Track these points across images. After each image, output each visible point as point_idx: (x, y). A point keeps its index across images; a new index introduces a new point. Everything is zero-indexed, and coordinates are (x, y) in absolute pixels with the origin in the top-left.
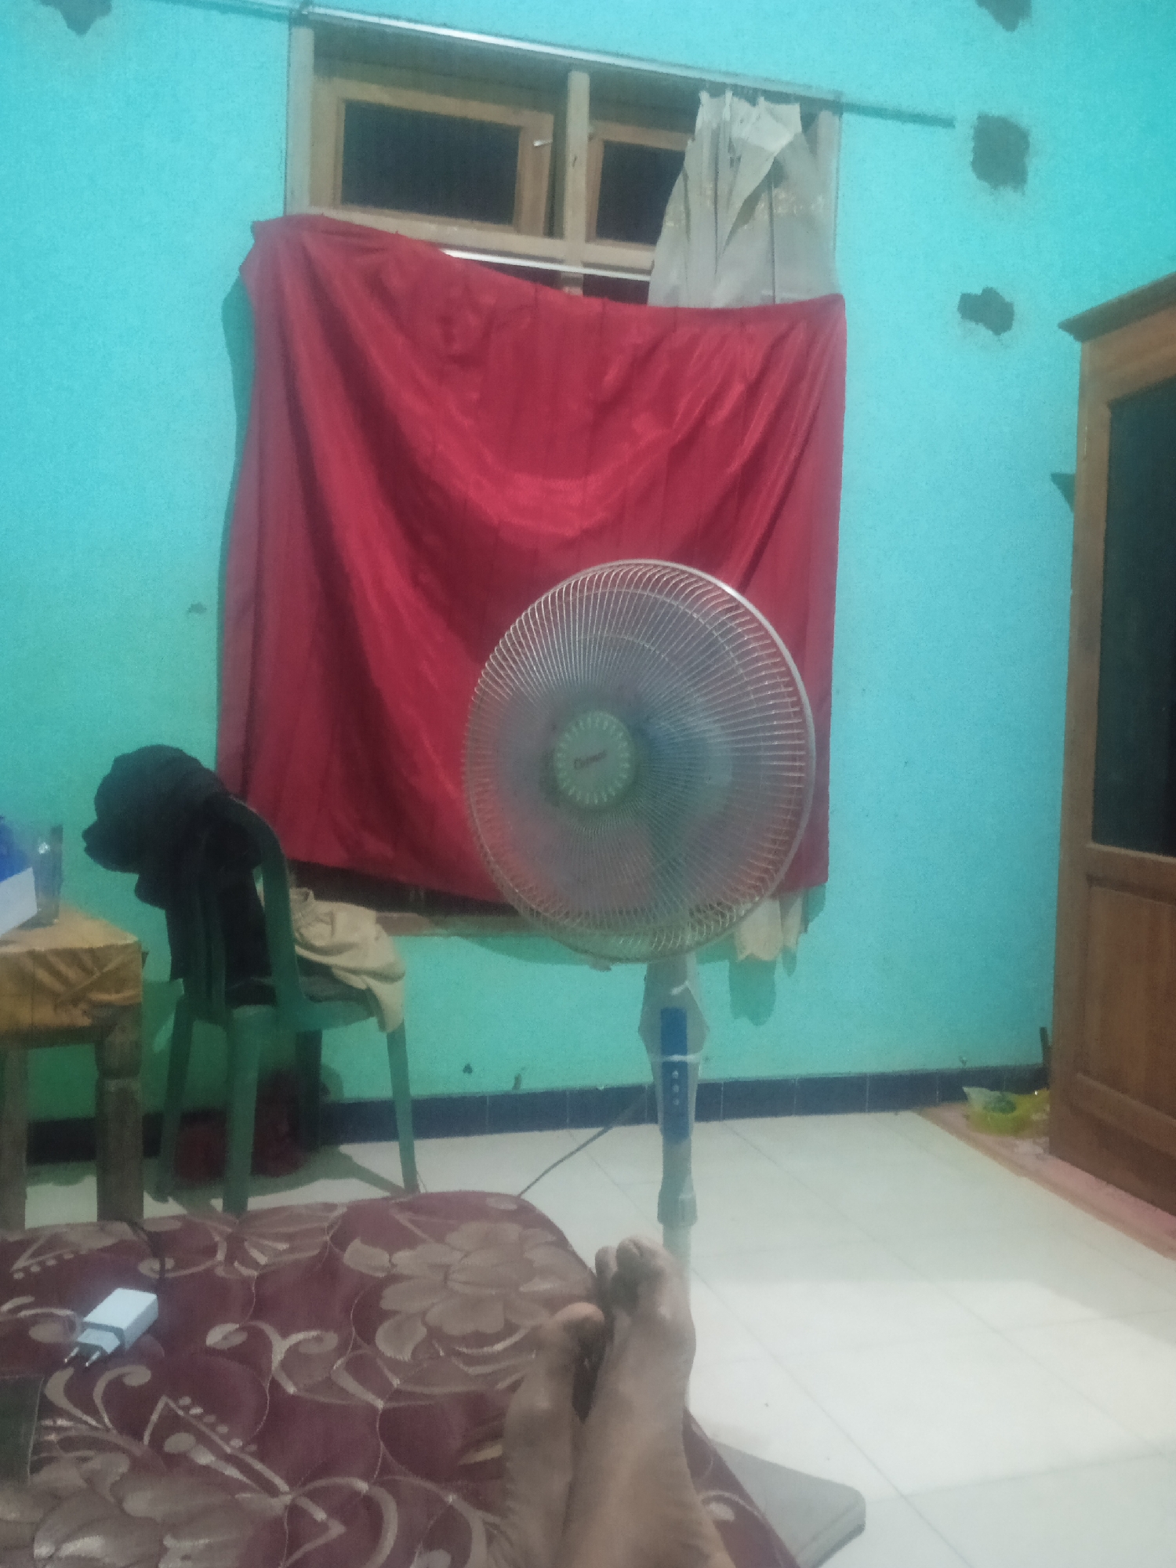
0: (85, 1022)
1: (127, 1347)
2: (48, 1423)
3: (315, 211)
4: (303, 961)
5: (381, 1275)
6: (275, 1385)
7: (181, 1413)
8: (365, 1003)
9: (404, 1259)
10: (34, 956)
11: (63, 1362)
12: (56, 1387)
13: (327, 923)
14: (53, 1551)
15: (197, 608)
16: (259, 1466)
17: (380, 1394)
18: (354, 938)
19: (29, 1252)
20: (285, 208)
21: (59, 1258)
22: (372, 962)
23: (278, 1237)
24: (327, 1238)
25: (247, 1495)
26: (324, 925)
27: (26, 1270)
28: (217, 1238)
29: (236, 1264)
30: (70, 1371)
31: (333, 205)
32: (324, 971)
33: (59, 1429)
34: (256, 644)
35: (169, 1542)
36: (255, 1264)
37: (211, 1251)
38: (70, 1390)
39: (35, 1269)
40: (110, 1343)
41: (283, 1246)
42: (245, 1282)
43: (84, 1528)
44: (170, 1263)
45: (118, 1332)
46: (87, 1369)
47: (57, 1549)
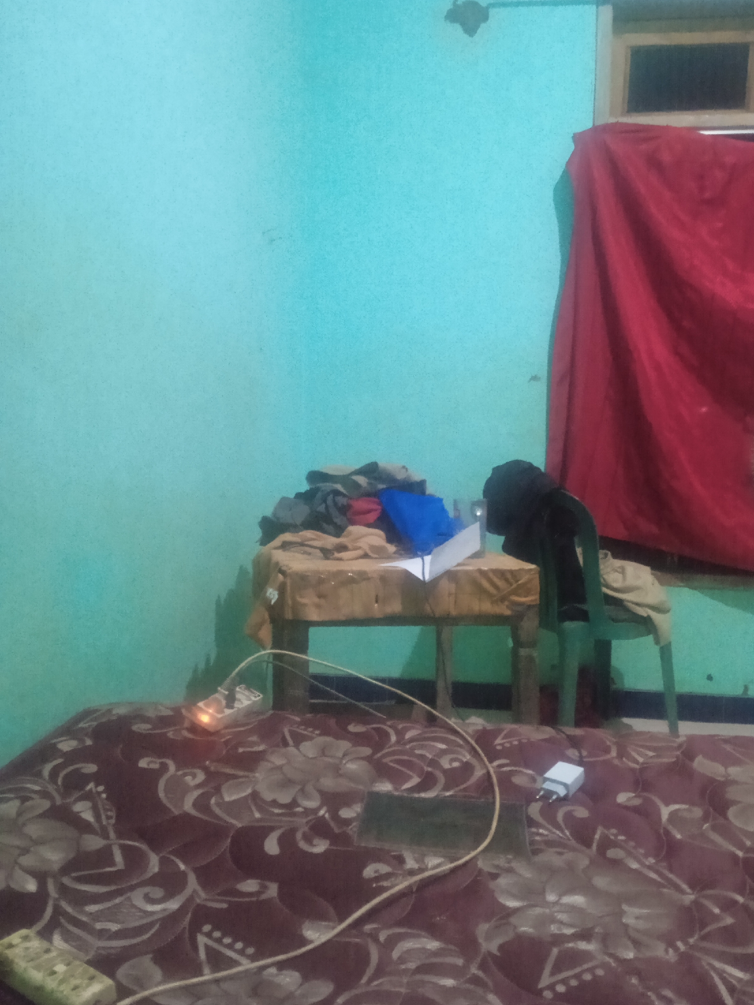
0: (508, 612)
1: (571, 794)
2: (534, 830)
3: (612, 120)
4: (607, 597)
5: (722, 779)
6: (667, 833)
7: (612, 837)
8: (646, 625)
9: (734, 771)
10: (480, 571)
11: (535, 797)
12: (534, 809)
13: (619, 573)
14: (557, 899)
15: (535, 378)
16: (671, 876)
17: (741, 849)
18: (638, 583)
19: (503, 735)
20: (594, 122)
21: (519, 741)
22: (650, 599)
23: (649, 748)
24: (678, 753)
25: (665, 890)
26: (617, 574)
27: (502, 744)
28: (608, 743)
29: (624, 759)
30: (540, 804)
31: (623, 115)
32: (618, 603)
33: (541, 835)
34: (570, 398)
35: (625, 907)
36: (637, 762)
37: (607, 750)
38: (542, 812)
39: (508, 745)
40: (562, 792)
41: (651, 754)
42: (633, 770)
43: (571, 891)
44: (585, 753)
45: (565, 785)
46: (550, 804)
47: (560, 899)
